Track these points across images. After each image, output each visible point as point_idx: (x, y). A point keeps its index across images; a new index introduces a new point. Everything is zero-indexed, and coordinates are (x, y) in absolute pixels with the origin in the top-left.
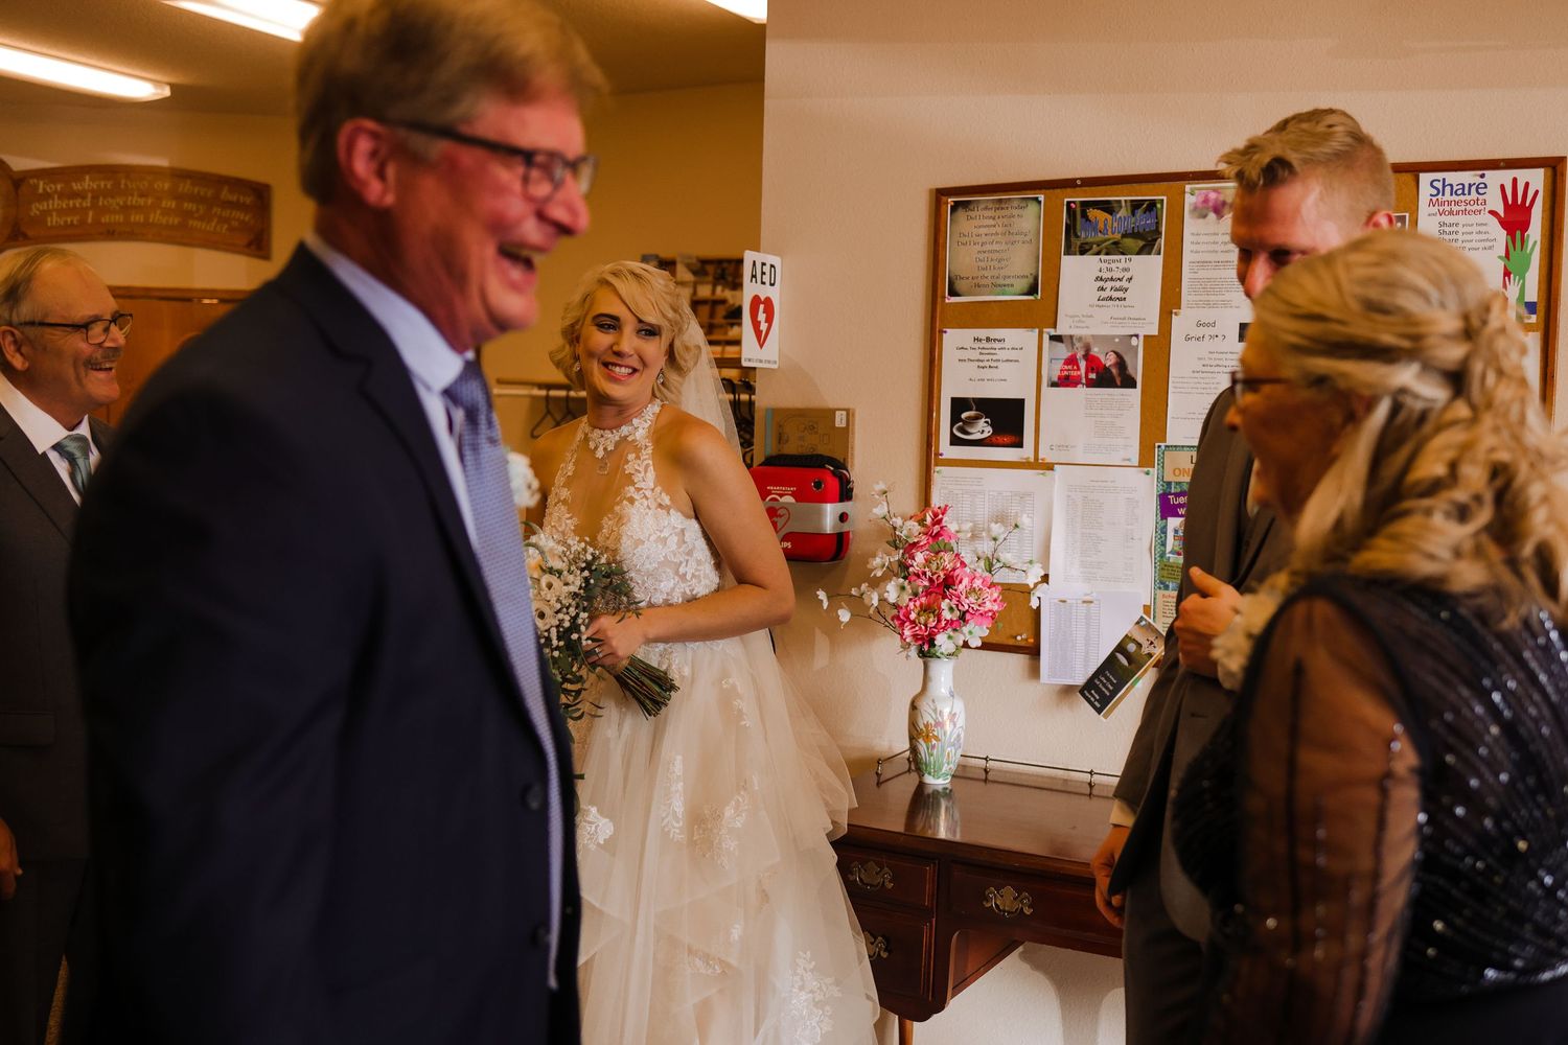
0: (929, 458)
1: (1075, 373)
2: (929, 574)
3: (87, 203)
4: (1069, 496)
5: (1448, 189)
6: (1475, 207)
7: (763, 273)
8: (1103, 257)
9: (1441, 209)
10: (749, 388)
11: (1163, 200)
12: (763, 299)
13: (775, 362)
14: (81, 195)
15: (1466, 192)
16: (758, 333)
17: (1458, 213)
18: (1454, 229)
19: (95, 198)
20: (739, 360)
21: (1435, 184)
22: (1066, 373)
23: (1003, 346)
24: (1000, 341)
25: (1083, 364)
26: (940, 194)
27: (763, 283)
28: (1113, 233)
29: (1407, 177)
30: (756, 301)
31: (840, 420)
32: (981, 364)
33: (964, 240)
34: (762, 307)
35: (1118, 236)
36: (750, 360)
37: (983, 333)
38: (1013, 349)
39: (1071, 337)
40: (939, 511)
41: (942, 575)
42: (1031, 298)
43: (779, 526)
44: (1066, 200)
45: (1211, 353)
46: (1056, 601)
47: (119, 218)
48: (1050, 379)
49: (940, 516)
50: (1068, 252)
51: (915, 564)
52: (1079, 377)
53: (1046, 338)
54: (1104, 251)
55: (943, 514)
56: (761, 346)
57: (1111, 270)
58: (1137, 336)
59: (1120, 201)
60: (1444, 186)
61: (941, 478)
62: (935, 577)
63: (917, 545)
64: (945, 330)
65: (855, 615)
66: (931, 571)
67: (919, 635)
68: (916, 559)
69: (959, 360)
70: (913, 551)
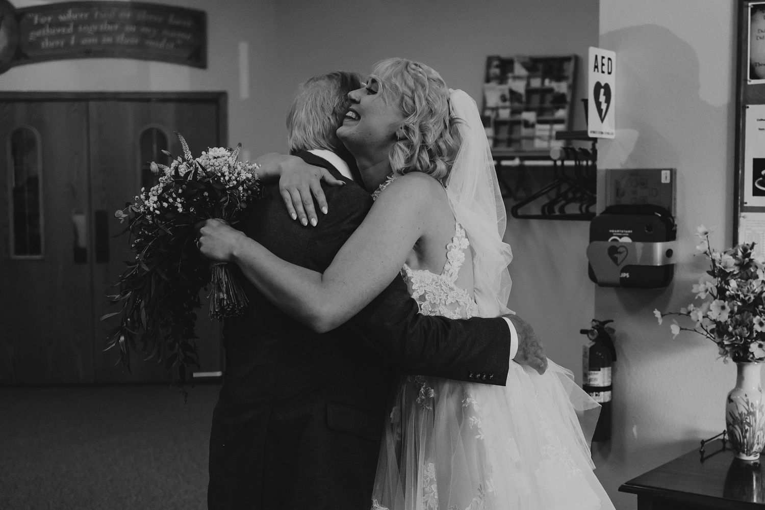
0: (737, 206)
2: (742, 296)
3: (70, 30)
7: (603, 65)
10: (593, 155)
12: (603, 84)
13: (612, 134)
14: (65, 24)
16: (600, 111)
19: (76, 26)
20: (586, 132)
27: (603, 72)
30: (598, 86)
31: (665, 178)
33: (761, 35)
34: (602, 91)
36: (594, 132)
40: (748, 247)
41: (752, 296)
43: (619, 261)
47: (94, 40)
49: (749, 251)
51: (730, 289)
55: (752, 248)
56: (602, 120)
61: (747, 220)
62: (747, 298)
63: (731, 274)
64: (747, 106)
65: (683, 329)
66: (743, 293)
67: (736, 344)
68: (731, 285)
69: (760, 129)
70: (729, 278)
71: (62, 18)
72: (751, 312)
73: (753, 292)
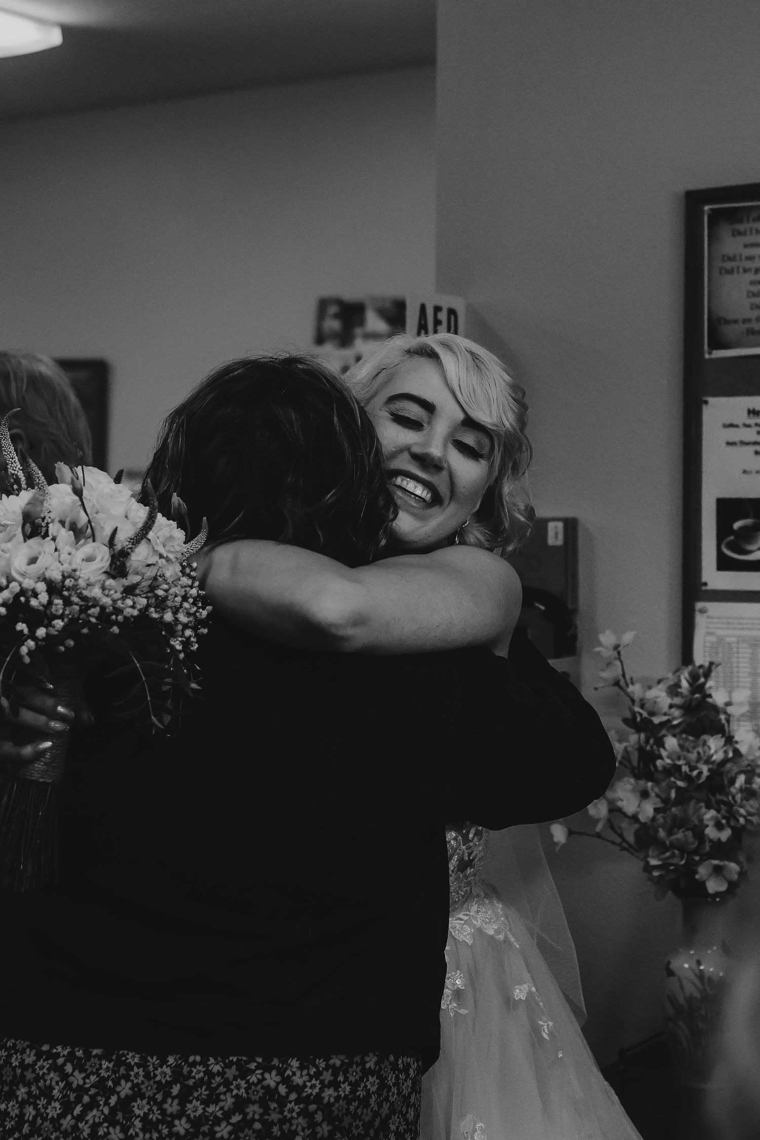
0: (688, 590)
2: (685, 769)
7: (437, 322)
26: (691, 199)
31: (555, 536)
33: (728, 265)
40: (701, 673)
41: (705, 769)
49: (702, 680)
51: (664, 753)
55: (707, 674)
61: (708, 617)
62: (695, 773)
63: (669, 725)
64: (704, 398)
65: (575, 833)
66: (688, 763)
67: (672, 865)
68: (667, 746)
69: (728, 444)
70: (664, 732)
72: (703, 801)
73: (708, 761)
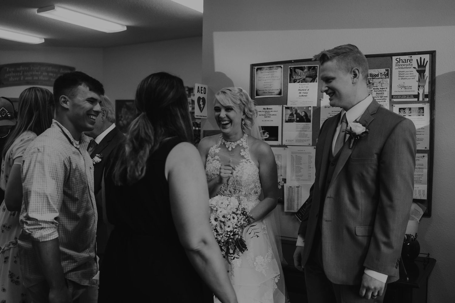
1: (293, 118)
3: (21, 74)
4: (292, 155)
5: (401, 61)
6: (409, 66)
8: (300, 83)
9: (399, 67)
11: (317, 66)
12: (201, 98)
13: (206, 117)
14: (19, 72)
15: (406, 62)
16: (200, 108)
17: (404, 68)
18: (403, 73)
19: (23, 72)
21: (397, 59)
22: (290, 118)
23: (271, 110)
24: (271, 109)
25: (295, 116)
26: (253, 66)
27: (202, 93)
28: (303, 76)
29: (389, 58)
30: (199, 98)
32: (266, 116)
33: (260, 79)
34: (201, 100)
35: (304, 77)
37: (266, 107)
38: (275, 111)
39: (291, 107)
42: (280, 96)
44: (289, 67)
45: (332, 111)
46: (288, 187)
47: (30, 78)
48: (285, 120)
50: (290, 82)
52: (294, 119)
53: (284, 108)
54: (301, 82)
56: (201, 112)
57: (303, 87)
58: (311, 107)
59: (305, 67)
60: (400, 60)
71: (18, 69)
